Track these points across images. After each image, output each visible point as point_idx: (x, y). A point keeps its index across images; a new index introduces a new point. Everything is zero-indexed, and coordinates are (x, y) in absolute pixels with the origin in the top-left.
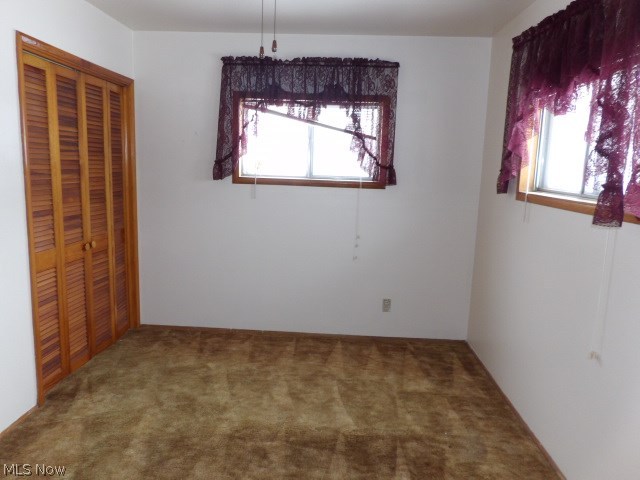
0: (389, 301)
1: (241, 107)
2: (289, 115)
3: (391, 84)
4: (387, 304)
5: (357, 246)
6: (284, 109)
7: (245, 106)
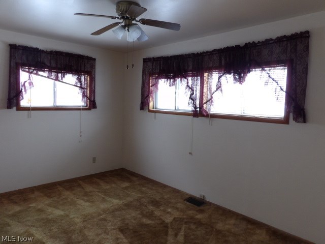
0: (95, 158)
1: (21, 71)
2: (48, 77)
3: (93, 67)
4: (94, 159)
5: (81, 136)
6: (46, 74)
7: (23, 71)
